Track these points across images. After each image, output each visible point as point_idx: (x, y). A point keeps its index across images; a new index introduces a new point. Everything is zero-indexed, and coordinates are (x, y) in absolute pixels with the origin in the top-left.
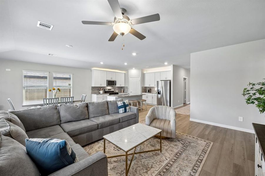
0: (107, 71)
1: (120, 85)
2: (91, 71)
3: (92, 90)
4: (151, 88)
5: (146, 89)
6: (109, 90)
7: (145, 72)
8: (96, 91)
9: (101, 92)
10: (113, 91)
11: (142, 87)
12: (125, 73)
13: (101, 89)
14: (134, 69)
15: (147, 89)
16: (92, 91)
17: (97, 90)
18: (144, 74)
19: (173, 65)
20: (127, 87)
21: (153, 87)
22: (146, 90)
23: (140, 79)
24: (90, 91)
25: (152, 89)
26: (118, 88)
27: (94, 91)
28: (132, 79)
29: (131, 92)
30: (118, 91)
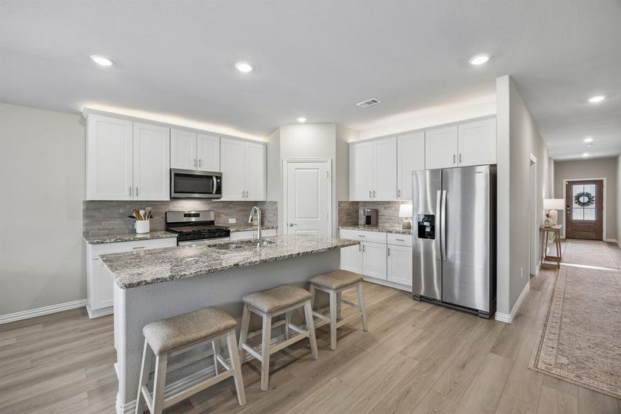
0: (171, 127)
1: (245, 193)
2: (83, 121)
3: (86, 217)
4: (378, 208)
5: (357, 211)
6: (186, 215)
7: (350, 140)
8: (117, 224)
9: (142, 226)
10: (212, 223)
11: (340, 203)
12: (266, 145)
13: (142, 212)
14: (302, 120)
15: (361, 212)
16: (86, 225)
17: (122, 216)
18: (348, 145)
19: (512, 79)
20: (275, 203)
21: (388, 203)
22: (357, 218)
23: (329, 170)
24: (79, 224)
25: (382, 211)
26: (238, 209)
27: (103, 223)
28: (296, 169)
29: (292, 225)
30: (235, 222)
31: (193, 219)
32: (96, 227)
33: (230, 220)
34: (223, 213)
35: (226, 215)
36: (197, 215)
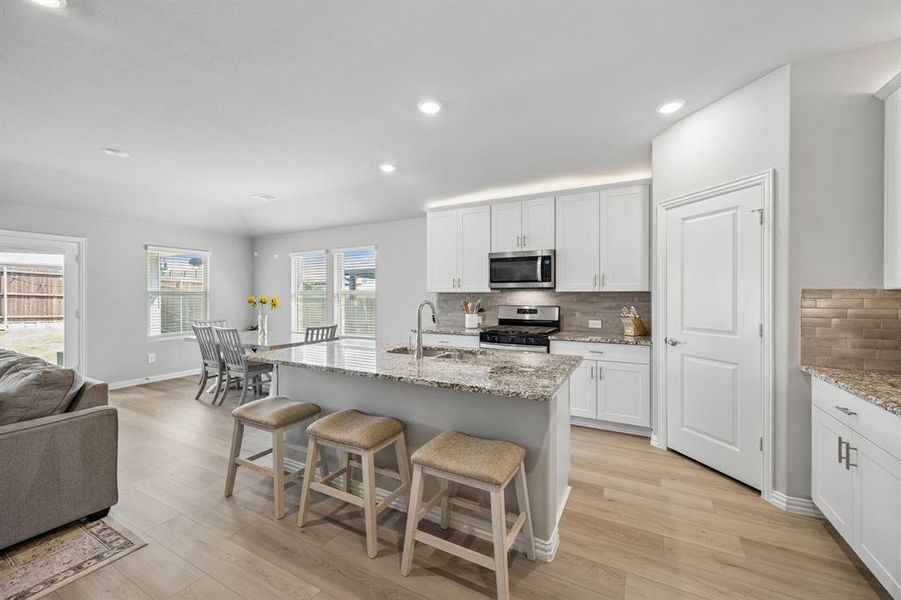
0: (491, 202)
1: (599, 279)
3: (439, 307)
6: (520, 312)
9: (469, 320)
10: (554, 324)
12: (649, 185)
13: (470, 305)
26: (606, 305)
27: (450, 314)
28: (684, 219)
29: (674, 344)
30: (600, 327)
31: (527, 317)
32: (445, 318)
33: (590, 322)
34: (578, 311)
35: (585, 313)
36: (534, 311)
